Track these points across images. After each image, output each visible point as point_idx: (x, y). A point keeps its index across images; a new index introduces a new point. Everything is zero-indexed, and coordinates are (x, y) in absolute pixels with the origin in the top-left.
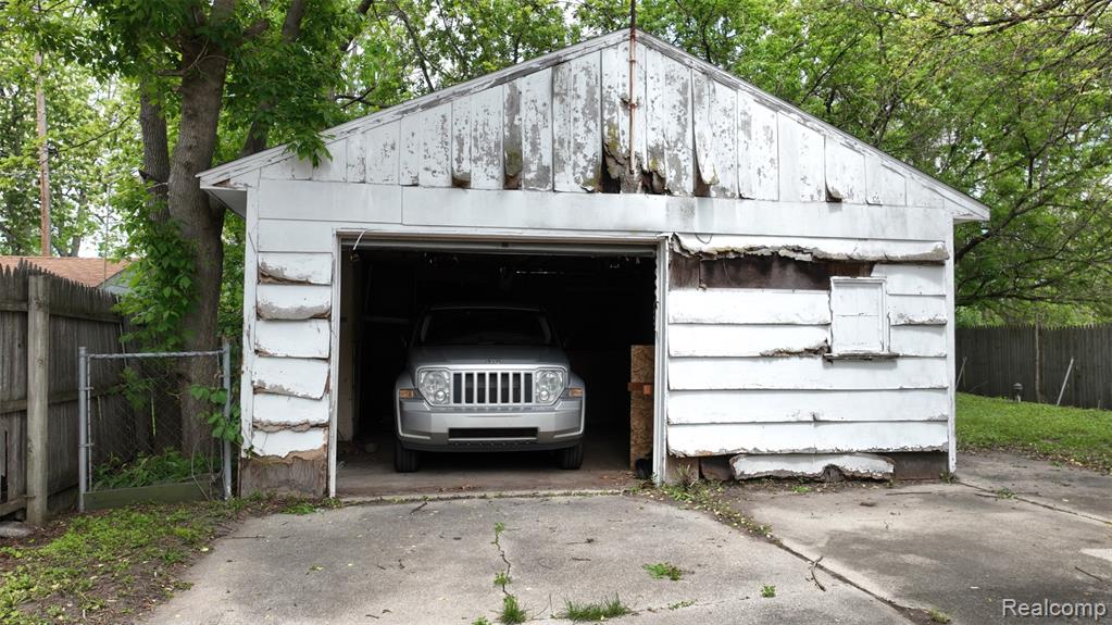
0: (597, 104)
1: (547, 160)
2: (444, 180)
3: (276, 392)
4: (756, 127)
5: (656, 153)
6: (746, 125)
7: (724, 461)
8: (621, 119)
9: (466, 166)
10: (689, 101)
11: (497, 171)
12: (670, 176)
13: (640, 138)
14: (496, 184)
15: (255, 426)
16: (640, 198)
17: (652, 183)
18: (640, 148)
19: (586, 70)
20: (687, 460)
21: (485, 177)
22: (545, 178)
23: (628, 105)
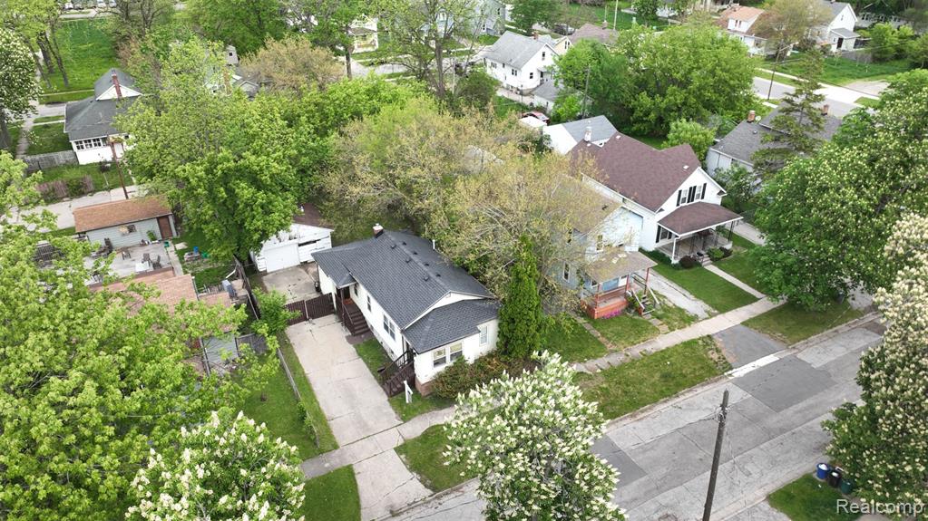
1: (284, 239)
3: (260, 266)
5: (295, 235)
6: (305, 229)
7: (306, 262)
8: (291, 233)
10: (298, 229)
12: (297, 237)
13: (293, 234)
14: (279, 243)
15: (259, 269)
16: (294, 240)
17: (295, 238)
20: (302, 262)
21: (277, 243)
22: (284, 241)
23: (291, 231)
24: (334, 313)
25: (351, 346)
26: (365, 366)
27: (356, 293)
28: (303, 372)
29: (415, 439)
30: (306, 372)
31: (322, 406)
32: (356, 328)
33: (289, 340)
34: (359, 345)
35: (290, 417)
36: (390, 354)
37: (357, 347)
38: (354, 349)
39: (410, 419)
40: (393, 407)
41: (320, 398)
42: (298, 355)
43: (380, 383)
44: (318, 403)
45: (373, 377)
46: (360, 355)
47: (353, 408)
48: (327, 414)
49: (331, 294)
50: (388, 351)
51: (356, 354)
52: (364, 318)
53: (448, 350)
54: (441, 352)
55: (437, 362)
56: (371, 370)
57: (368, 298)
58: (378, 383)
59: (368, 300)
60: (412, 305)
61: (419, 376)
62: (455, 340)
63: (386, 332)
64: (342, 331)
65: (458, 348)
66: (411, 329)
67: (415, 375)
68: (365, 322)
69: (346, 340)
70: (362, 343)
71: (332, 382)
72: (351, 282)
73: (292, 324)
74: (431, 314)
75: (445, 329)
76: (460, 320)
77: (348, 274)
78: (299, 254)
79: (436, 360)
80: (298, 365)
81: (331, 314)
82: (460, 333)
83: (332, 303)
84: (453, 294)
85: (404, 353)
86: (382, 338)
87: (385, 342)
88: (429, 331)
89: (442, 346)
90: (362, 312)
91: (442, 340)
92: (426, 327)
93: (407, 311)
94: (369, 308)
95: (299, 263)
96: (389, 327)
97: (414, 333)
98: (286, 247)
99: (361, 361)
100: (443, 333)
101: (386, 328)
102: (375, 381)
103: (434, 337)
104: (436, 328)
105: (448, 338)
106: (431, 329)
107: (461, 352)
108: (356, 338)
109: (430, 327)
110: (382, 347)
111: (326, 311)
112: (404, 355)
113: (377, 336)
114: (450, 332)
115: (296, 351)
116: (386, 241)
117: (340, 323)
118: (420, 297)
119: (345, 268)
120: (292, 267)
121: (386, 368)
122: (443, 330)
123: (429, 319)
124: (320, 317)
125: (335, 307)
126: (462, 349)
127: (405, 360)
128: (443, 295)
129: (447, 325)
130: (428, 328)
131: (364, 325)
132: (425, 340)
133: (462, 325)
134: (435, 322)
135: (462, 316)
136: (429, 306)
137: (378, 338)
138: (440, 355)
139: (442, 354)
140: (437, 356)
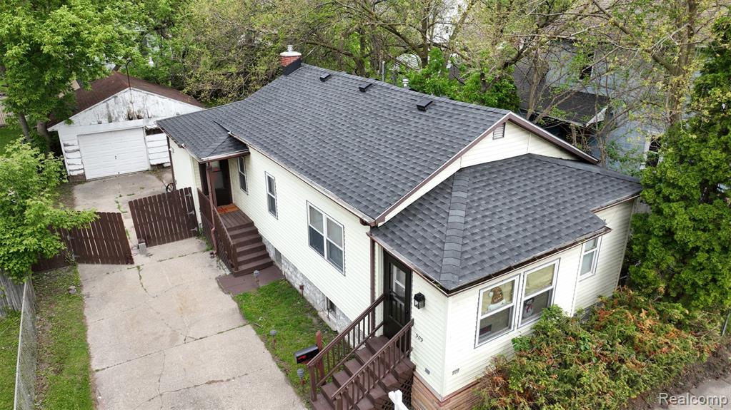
0: (125, 104)
1: (117, 116)
2: (96, 123)
3: (73, 164)
4: (160, 103)
5: (139, 111)
6: (157, 103)
7: (162, 164)
8: (131, 106)
9: (100, 120)
10: (144, 100)
11: (107, 119)
12: (142, 115)
13: (135, 109)
14: (107, 122)
15: (70, 171)
16: (137, 120)
17: (139, 118)
18: (136, 110)
19: (122, 97)
20: (154, 165)
21: (105, 121)
22: (117, 119)
23: (132, 103)
24: (197, 234)
25: (228, 297)
26: (260, 345)
27: (244, 186)
28: (86, 368)
30: (95, 365)
32: (241, 259)
34: (245, 295)
36: (324, 314)
37: (241, 300)
38: (234, 305)
42: (90, 320)
43: (301, 394)
45: (280, 375)
46: (248, 318)
49: (188, 190)
50: (320, 306)
51: (238, 316)
52: (260, 239)
53: (521, 285)
54: (506, 290)
55: (486, 325)
56: (275, 356)
57: (269, 178)
58: (298, 394)
59: (271, 182)
60: (397, 160)
61: (428, 372)
62: (552, 249)
63: (313, 253)
64: (211, 266)
65: (547, 278)
66: (401, 222)
67: (414, 369)
68: (264, 247)
69: (216, 285)
70: (253, 291)
71: (161, 395)
72: (229, 151)
73: (98, 263)
74: (456, 183)
75: (508, 218)
76: (542, 198)
77: (224, 137)
78: (147, 148)
79: (485, 319)
80: (76, 348)
81: (191, 236)
82: (555, 230)
83: (193, 212)
84: (509, 129)
85: (375, 304)
86: (303, 276)
87: (310, 283)
88: (466, 223)
89: (510, 269)
90: (256, 225)
91: (512, 250)
92: (451, 212)
93: (384, 174)
94: (272, 207)
95: (148, 167)
96: (325, 235)
97: (415, 232)
98: (123, 133)
99: (249, 331)
100: (509, 229)
101: (316, 240)
102: (290, 389)
103: (486, 242)
104: (483, 217)
105: (527, 244)
106: (469, 219)
107: (548, 295)
108: (240, 279)
109: (463, 213)
110: (302, 296)
111: (180, 230)
112: (371, 310)
113: (289, 273)
114: (528, 226)
115: (86, 312)
116: (307, 75)
117: (209, 253)
118: (417, 139)
119: (218, 128)
120: (134, 173)
121: (317, 352)
122: (504, 221)
123: (454, 194)
124: (164, 243)
125: (200, 220)
126: (551, 283)
127: (377, 324)
128: (493, 122)
129: (510, 208)
130: (457, 215)
131: (260, 254)
132: (459, 248)
133: (554, 210)
134: (473, 201)
135: (543, 189)
136: (454, 153)
137: (293, 277)
138: (498, 301)
139: (502, 299)
140: (493, 302)
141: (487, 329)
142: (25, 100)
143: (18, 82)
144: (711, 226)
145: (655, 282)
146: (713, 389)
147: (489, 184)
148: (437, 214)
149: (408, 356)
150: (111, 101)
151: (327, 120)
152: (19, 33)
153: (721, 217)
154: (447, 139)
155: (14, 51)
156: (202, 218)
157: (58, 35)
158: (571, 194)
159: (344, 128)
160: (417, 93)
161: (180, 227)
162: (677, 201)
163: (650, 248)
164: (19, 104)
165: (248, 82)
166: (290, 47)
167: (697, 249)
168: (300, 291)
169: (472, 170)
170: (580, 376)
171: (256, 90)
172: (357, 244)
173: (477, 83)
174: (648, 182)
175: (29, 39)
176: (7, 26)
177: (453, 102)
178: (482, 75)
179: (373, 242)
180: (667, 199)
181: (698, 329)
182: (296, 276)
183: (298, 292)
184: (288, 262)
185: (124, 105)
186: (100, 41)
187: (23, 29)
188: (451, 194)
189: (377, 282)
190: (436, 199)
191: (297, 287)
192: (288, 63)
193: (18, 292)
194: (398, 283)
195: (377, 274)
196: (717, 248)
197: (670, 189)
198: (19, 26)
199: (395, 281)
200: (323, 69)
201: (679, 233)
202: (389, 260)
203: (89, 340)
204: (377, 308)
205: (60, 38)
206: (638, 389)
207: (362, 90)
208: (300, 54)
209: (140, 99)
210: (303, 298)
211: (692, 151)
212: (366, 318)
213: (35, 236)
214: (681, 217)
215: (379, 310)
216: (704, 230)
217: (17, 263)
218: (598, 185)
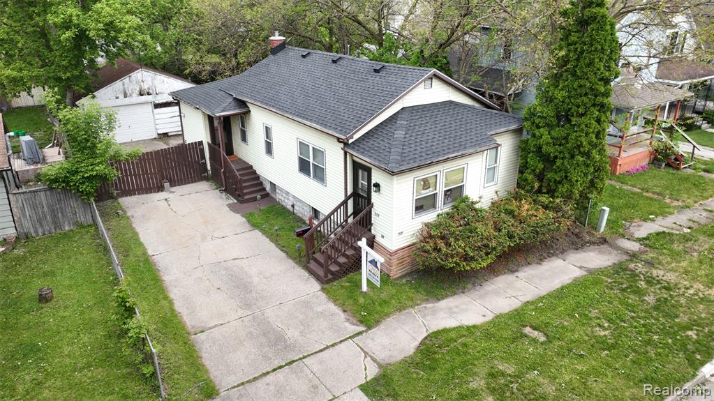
0: (137, 82)
1: (131, 92)
2: (114, 97)
4: (165, 82)
5: (149, 89)
6: (163, 82)
7: (167, 133)
8: (142, 84)
9: (118, 95)
10: (153, 79)
11: (123, 95)
12: (151, 92)
13: (145, 87)
14: (123, 97)
16: (147, 96)
17: (149, 94)
18: (146, 88)
19: (135, 77)
20: (161, 134)
21: (121, 96)
22: (131, 95)
23: (143, 81)
24: (207, 179)
25: (238, 216)
26: (267, 240)
27: (244, 139)
28: (145, 253)
29: (404, 361)
30: (150, 252)
31: (179, 306)
32: (245, 191)
33: (125, 212)
34: (252, 214)
35: (100, 332)
37: (248, 216)
38: (244, 219)
39: (378, 322)
40: (335, 301)
41: (175, 294)
42: (139, 230)
43: (299, 263)
44: (171, 303)
45: (284, 255)
46: (255, 226)
47: (247, 306)
48: (189, 321)
49: (201, 143)
50: (307, 216)
51: (248, 226)
52: (258, 177)
53: (442, 175)
54: (432, 181)
55: (419, 204)
56: (278, 245)
57: (266, 127)
58: (296, 263)
59: (268, 130)
60: (360, 103)
61: (383, 237)
62: (460, 153)
63: (303, 177)
64: (221, 198)
65: (459, 177)
66: (364, 140)
67: (374, 237)
68: (261, 184)
69: (228, 209)
70: (256, 212)
71: (202, 266)
72: (235, 109)
73: (135, 194)
74: (399, 116)
75: (433, 136)
76: (456, 126)
77: (230, 100)
78: (155, 120)
79: (419, 199)
80: (135, 244)
81: (202, 180)
82: (463, 143)
83: (204, 161)
84: (435, 82)
85: (347, 199)
86: (294, 197)
87: (300, 201)
88: (405, 138)
89: (432, 164)
90: (255, 168)
91: (434, 153)
92: (396, 132)
93: (352, 112)
94: (269, 149)
95: (155, 136)
96: (311, 160)
97: (373, 144)
98: (135, 107)
99: (258, 233)
100: (433, 142)
101: (304, 166)
102: (291, 261)
103: (418, 148)
104: (417, 135)
105: (444, 150)
106: (407, 136)
107: (461, 187)
108: (246, 205)
109: (404, 133)
110: (294, 213)
111: (194, 174)
112: (345, 203)
113: (283, 199)
114: (445, 141)
115: (134, 225)
116: (290, 54)
117: (218, 190)
118: (374, 90)
119: (224, 94)
120: (145, 140)
121: (310, 229)
122: (430, 138)
123: (398, 122)
124: (182, 185)
125: (209, 168)
126: (463, 182)
127: (349, 214)
128: (423, 76)
129: (435, 131)
130: (400, 134)
131: (259, 188)
132: (400, 150)
133: (463, 133)
134: (411, 126)
135: (457, 121)
136: (398, 96)
137: (286, 201)
138: (427, 189)
139: (429, 188)
140: (424, 189)
141: (419, 208)
142: (68, 75)
143: (64, 60)
144: (563, 142)
145: (533, 183)
146: (573, 255)
147: (422, 117)
148: (387, 134)
149: (370, 230)
150: (126, 80)
151: (310, 83)
152: (71, 21)
153: (568, 134)
154: (394, 88)
155: (67, 35)
156: (211, 166)
157: (100, 23)
158: (476, 124)
159: (322, 87)
160: (374, 62)
161: (194, 172)
162: (544, 127)
163: (529, 160)
164: (63, 78)
165: (238, 64)
166: (277, 33)
167: (556, 157)
168: (291, 209)
169: (411, 109)
170: (476, 228)
171: (246, 69)
172: (335, 161)
173: (418, 58)
174: (526, 116)
175: (77, 26)
176: (62, 16)
177: (399, 66)
178: (422, 51)
179: (345, 153)
180: (538, 127)
181: (557, 209)
182: (288, 199)
183: (289, 211)
184: (281, 190)
185: (137, 84)
186: (130, 28)
187: (74, 18)
188: (395, 122)
189: (348, 184)
190: (386, 126)
191: (289, 207)
192: (276, 45)
193: (85, 210)
194: (363, 182)
195: (348, 178)
196: (567, 155)
197: (539, 119)
198: (71, 16)
199: (361, 181)
200: (303, 49)
201: (544, 147)
202: (357, 166)
203: (142, 240)
204: (349, 201)
205: (102, 25)
206: (515, 241)
207: (334, 62)
208: (284, 38)
209: (150, 79)
210: (294, 214)
211: (550, 94)
212: (342, 207)
213: (103, 165)
214: (545, 136)
215: (350, 202)
216: (560, 145)
217: (88, 186)
218: (495, 120)
